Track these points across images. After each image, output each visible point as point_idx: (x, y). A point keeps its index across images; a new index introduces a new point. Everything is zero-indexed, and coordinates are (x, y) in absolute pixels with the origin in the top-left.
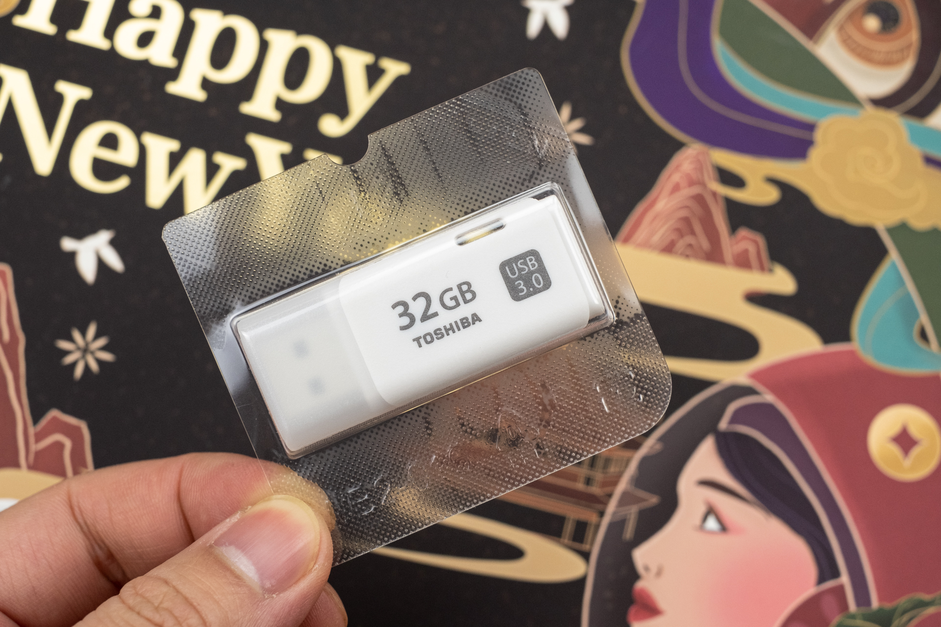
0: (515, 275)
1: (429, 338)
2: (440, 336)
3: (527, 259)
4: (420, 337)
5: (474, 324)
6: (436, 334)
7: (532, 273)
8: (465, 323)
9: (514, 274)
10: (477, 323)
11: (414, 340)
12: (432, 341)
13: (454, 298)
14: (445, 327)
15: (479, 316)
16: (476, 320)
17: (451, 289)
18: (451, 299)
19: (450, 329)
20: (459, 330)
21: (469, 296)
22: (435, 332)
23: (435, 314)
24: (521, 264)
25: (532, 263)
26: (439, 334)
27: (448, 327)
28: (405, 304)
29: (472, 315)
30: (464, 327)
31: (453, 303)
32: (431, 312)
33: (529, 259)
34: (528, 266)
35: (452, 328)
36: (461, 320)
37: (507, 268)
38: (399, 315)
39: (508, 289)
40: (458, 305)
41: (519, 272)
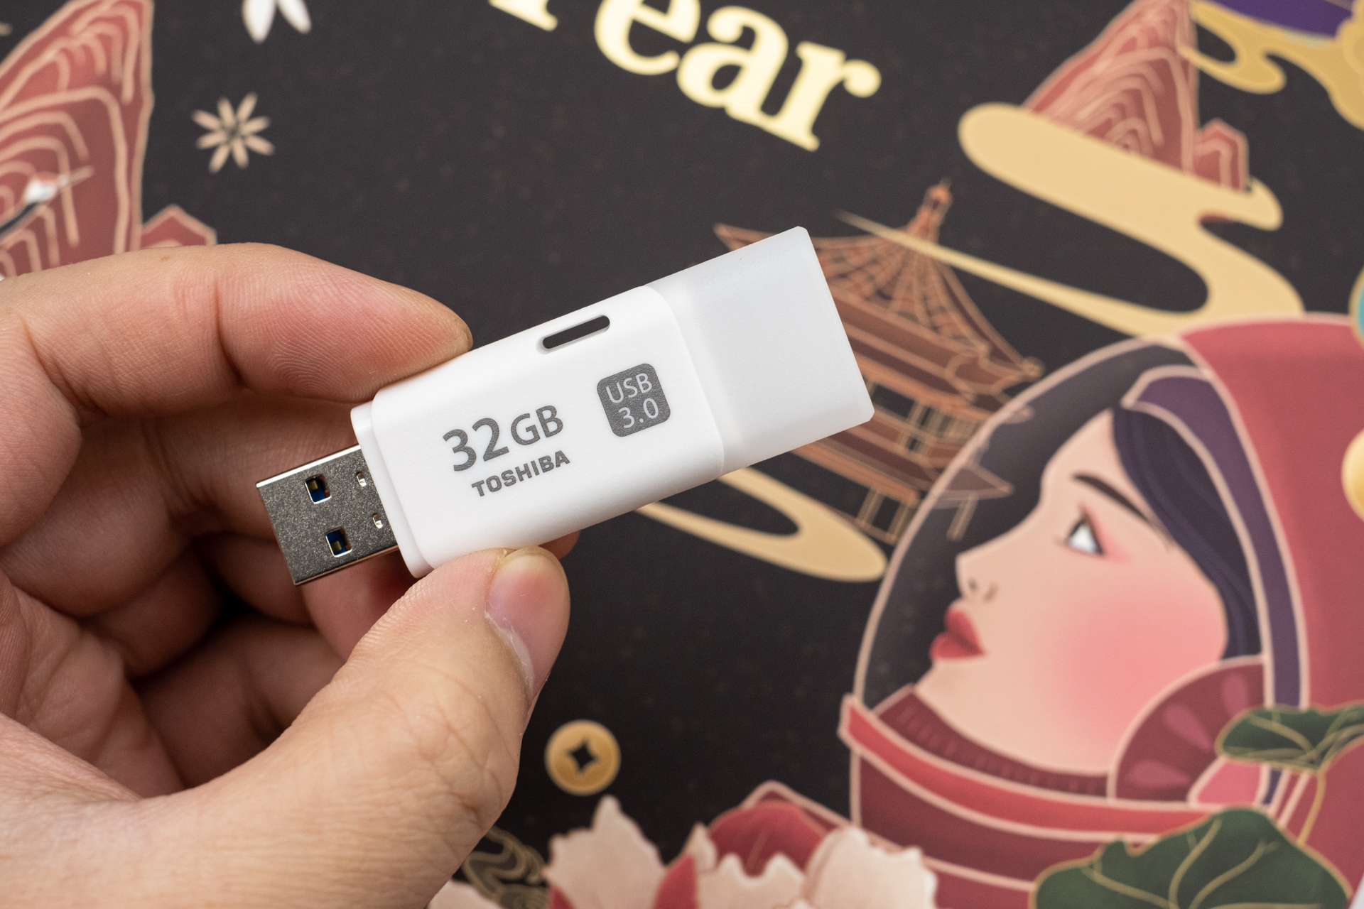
0: (619, 399)
1: (494, 484)
2: (510, 481)
3: (638, 377)
4: (482, 482)
5: (558, 466)
6: (504, 478)
7: (643, 397)
8: (546, 464)
9: (617, 397)
10: (563, 464)
11: (473, 486)
12: (499, 487)
13: (532, 429)
14: (517, 469)
15: (566, 455)
16: (562, 461)
17: (527, 416)
18: (528, 429)
19: (524, 472)
20: (537, 473)
21: (552, 426)
22: (504, 475)
23: (505, 451)
24: (628, 385)
25: (643, 382)
26: (509, 479)
27: (522, 469)
28: (462, 435)
29: (556, 453)
30: (545, 470)
31: (529, 436)
32: (498, 447)
33: (640, 377)
34: (638, 388)
35: (527, 470)
36: (541, 460)
37: (608, 389)
38: (453, 449)
39: (609, 419)
40: (537, 438)
41: (625, 396)
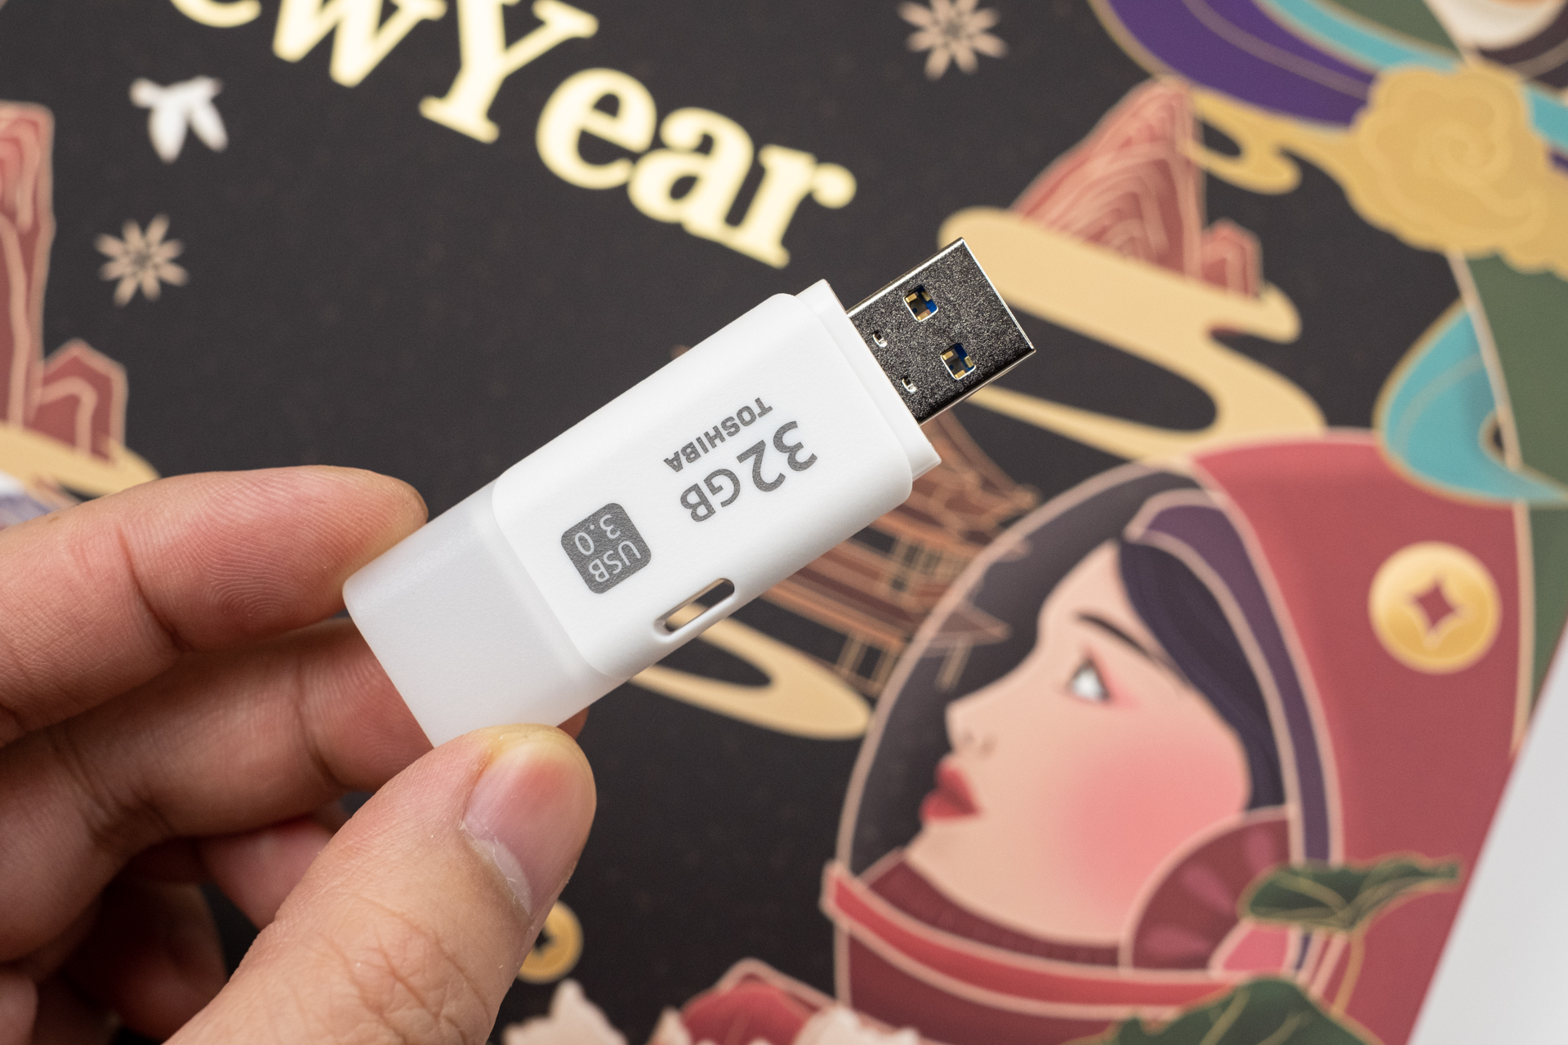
0: (623, 547)
1: (746, 416)
2: (729, 424)
3: (607, 576)
4: (761, 415)
5: (677, 454)
6: (735, 425)
7: (596, 555)
8: (691, 452)
9: (626, 549)
10: (671, 456)
11: (770, 409)
12: (740, 413)
13: (715, 490)
14: (723, 439)
15: (669, 468)
16: (673, 460)
17: (724, 504)
18: (720, 488)
19: (714, 437)
20: (699, 440)
21: (693, 498)
22: (737, 429)
23: (742, 458)
24: (617, 566)
25: (600, 573)
26: (730, 427)
27: (717, 441)
28: (796, 466)
29: (681, 468)
30: (691, 445)
31: (717, 481)
32: (751, 460)
33: (605, 577)
34: (604, 564)
35: (711, 440)
36: (698, 456)
37: (639, 556)
38: (802, 447)
39: (630, 521)
40: (708, 481)
41: (617, 553)
